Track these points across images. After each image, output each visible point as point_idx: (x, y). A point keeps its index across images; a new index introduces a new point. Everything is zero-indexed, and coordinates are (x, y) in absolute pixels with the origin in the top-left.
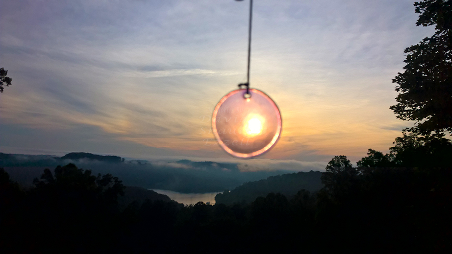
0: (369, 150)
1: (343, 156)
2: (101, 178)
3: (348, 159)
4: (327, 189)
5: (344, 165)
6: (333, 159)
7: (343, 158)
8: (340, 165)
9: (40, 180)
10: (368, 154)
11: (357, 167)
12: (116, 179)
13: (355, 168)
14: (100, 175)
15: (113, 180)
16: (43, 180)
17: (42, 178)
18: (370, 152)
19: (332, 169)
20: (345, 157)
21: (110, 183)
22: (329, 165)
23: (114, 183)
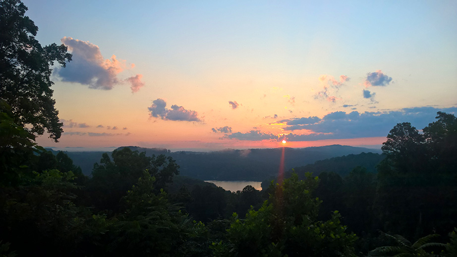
0: (439, 113)
1: (407, 123)
2: (156, 159)
3: (412, 126)
4: (389, 160)
5: (408, 133)
6: (394, 127)
7: (407, 125)
8: (404, 133)
9: (100, 164)
10: (437, 118)
11: (423, 134)
12: (170, 159)
13: (422, 135)
14: (154, 156)
15: (167, 161)
16: (103, 164)
17: (101, 162)
18: (439, 115)
19: (394, 138)
20: (410, 124)
21: (164, 164)
22: (390, 134)
23: (168, 163)
